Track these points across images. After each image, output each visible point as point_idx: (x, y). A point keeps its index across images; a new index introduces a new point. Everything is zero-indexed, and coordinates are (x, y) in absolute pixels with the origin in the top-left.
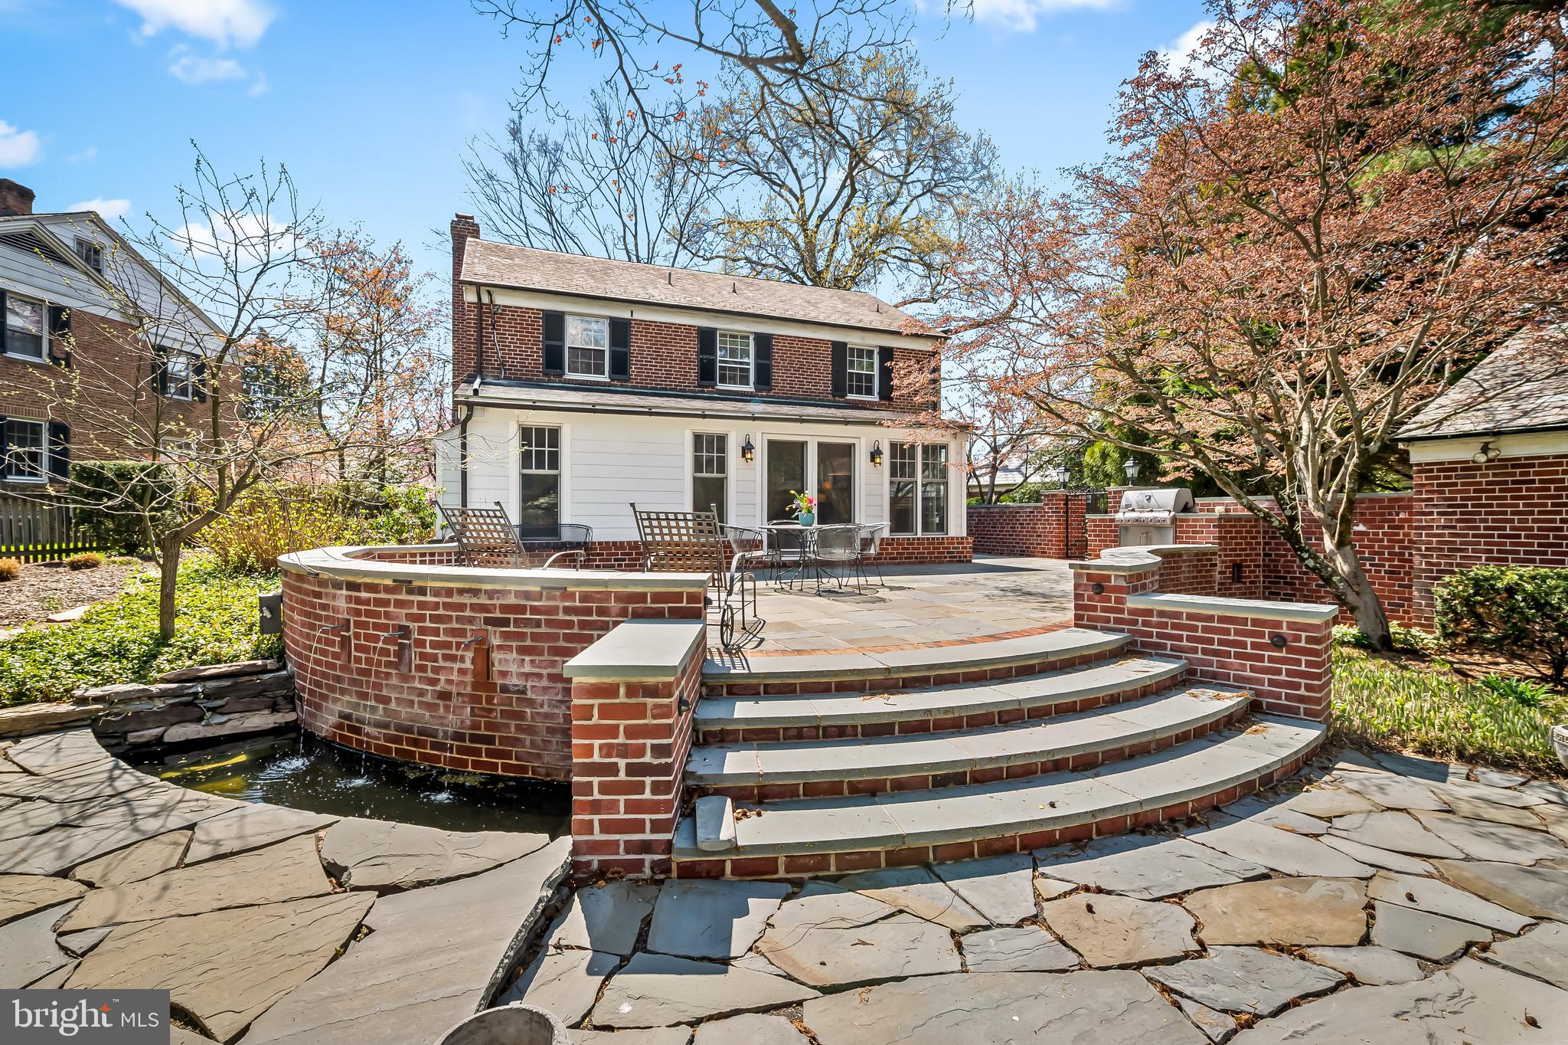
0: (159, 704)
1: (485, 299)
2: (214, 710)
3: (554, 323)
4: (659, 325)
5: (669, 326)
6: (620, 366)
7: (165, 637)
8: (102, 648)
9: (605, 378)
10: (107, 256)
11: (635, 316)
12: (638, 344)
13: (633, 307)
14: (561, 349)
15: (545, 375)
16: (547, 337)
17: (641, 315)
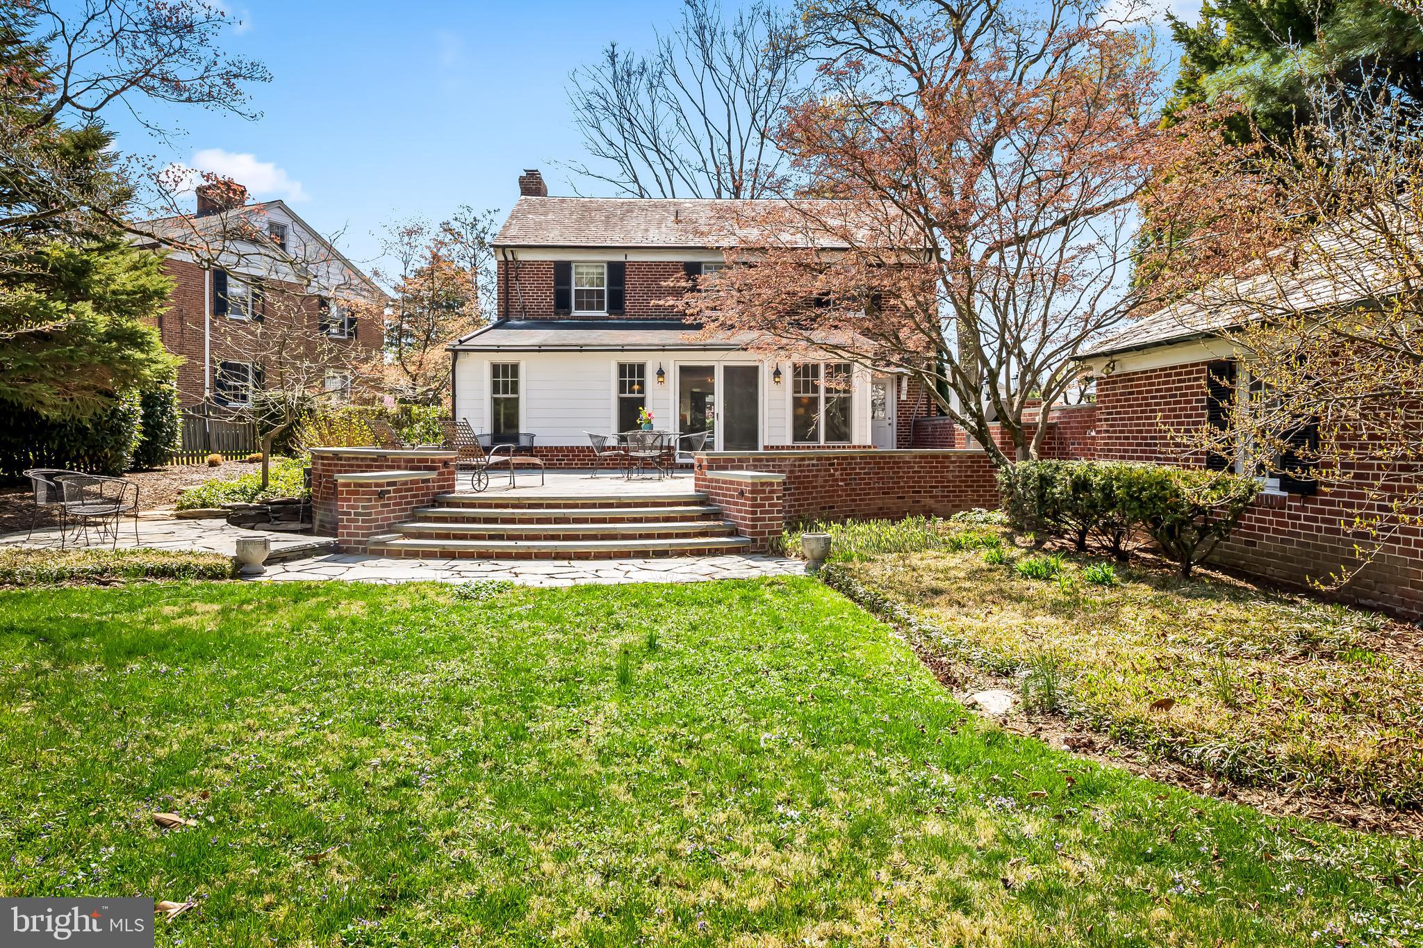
0: (253, 513)
1: (510, 258)
2: (276, 519)
3: (563, 271)
4: (649, 264)
5: (658, 264)
6: (617, 303)
7: (263, 487)
8: (237, 489)
9: (603, 313)
10: (290, 230)
11: (629, 259)
12: (631, 283)
13: (626, 251)
14: (568, 292)
15: (556, 314)
16: (557, 282)
17: (633, 257)
